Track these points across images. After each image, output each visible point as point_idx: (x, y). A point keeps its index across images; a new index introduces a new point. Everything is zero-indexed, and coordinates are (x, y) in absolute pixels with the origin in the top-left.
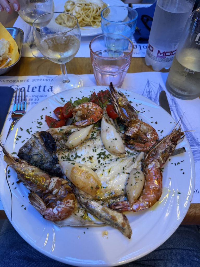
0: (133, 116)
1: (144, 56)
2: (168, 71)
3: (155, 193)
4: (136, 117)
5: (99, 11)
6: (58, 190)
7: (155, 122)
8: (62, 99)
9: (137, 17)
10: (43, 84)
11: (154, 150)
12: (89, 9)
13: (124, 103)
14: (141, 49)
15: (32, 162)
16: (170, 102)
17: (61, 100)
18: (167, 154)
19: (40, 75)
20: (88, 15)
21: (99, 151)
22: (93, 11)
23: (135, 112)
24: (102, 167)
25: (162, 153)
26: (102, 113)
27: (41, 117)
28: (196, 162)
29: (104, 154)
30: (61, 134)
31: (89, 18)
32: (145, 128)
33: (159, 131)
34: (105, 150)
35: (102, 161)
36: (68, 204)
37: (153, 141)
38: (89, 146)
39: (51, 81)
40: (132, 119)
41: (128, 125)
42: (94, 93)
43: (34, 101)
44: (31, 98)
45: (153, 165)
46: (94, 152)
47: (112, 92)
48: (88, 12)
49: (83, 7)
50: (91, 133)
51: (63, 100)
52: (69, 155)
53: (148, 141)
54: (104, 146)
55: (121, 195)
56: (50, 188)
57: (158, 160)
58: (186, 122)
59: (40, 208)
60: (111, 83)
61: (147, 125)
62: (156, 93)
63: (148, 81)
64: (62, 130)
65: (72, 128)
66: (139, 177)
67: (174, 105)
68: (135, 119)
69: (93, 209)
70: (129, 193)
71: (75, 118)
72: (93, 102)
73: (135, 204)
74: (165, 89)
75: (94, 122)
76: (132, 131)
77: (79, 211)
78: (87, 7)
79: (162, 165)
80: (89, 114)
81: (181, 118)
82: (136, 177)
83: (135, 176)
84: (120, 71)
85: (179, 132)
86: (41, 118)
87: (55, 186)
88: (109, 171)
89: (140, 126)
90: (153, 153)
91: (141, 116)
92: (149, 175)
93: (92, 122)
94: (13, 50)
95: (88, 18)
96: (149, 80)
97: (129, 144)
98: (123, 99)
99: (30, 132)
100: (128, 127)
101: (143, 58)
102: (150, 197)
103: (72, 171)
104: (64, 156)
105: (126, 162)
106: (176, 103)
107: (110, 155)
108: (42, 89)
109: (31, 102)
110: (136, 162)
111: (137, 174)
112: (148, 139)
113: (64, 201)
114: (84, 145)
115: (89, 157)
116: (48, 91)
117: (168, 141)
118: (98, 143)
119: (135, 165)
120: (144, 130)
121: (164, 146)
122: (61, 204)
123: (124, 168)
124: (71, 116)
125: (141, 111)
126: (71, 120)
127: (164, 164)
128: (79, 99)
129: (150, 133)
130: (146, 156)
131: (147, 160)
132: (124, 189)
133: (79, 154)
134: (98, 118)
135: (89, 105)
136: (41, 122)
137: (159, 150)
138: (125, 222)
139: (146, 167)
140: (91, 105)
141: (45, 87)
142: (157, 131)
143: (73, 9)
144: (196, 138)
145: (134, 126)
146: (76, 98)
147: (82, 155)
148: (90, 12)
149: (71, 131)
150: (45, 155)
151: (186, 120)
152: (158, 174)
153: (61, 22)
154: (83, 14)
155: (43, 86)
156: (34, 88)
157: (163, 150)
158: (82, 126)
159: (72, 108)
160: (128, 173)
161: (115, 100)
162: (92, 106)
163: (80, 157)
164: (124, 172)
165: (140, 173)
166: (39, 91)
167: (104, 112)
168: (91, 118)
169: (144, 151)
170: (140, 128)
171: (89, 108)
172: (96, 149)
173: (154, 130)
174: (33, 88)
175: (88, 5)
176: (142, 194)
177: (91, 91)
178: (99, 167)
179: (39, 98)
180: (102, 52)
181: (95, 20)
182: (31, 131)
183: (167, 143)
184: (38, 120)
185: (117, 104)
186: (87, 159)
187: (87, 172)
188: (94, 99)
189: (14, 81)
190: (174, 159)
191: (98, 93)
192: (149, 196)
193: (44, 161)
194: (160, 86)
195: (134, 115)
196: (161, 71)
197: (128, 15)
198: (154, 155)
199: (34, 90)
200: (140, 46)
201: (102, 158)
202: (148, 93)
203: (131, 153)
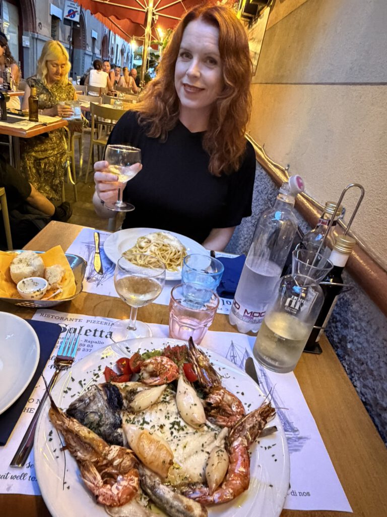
0: (215, 381)
1: (228, 313)
2: (255, 335)
3: (241, 479)
4: (219, 383)
5: (178, 254)
6: (121, 460)
7: (241, 392)
8: (127, 348)
9: (223, 270)
10: (100, 327)
11: (241, 425)
12: (166, 251)
13: (205, 363)
14: (224, 304)
15: (86, 421)
16: (259, 373)
17: (125, 350)
18: (255, 430)
19: (97, 316)
20: (165, 256)
21: (172, 420)
22: (171, 253)
23: (218, 377)
24: (175, 440)
25: (250, 428)
26: (178, 371)
27: (99, 367)
28: (291, 453)
29: (178, 424)
30: (125, 391)
31: (165, 259)
32: (229, 398)
33: (246, 404)
34: (180, 419)
35: (175, 433)
36: (131, 482)
37: (239, 415)
38: (161, 410)
39: (111, 325)
40: (215, 384)
41: (209, 390)
42: (169, 346)
43: (86, 347)
44: (83, 343)
45: (239, 442)
46: (167, 419)
47: (191, 349)
48: (165, 254)
49: (159, 247)
50: (163, 396)
51: (129, 350)
52: (134, 419)
53: (233, 415)
54: (179, 413)
55: (197, 482)
56: (110, 457)
57: (245, 436)
58: (278, 401)
59: (94, 484)
60: (191, 338)
61: (232, 395)
62: (242, 360)
63: (232, 344)
64: (126, 386)
65: (139, 386)
66: (222, 455)
67: (263, 377)
68: (217, 385)
69: (162, 496)
70: (209, 476)
71: (142, 374)
72: (167, 357)
73: (216, 492)
74: (252, 356)
75: (168, 382)
76: (214, 398)
77: (141, 499)
78: (164, 248)
79: (250, 443)
80: (162, 371)
81: (272, 392)
82: (218, 456)
83: (217, 454)
84: (202, 326)
85: (269, 406)
86: (98, 369)
87: (117, 455)
88: (185, 447)
89: (224, 393)
90: (239, 428)
91: (225, 383)
92: (234, 454)
93: (165, 381)
94: (66, 279)
95: (163, 259)
96: (233, 342)
97: (210, 416)
98: (204, 358)
99: (83, 385)
100: (209, 394)
101: (227, 315)
102: (235, 484)
103: (140, 439)
104: (128, 419)
105: (207, 437)
106: (266, 375)
107: (186, 427)
108: (98, 334)
109: (82, 348)
110: (218, 439)
111: (220, 452)
112: (233, 411)
113: (127, 477)
114: (156, 408)
115: (159, 425)
116: (106, 337)
117: (256, 415)
118: (172, 408)
119: (217, 443)
120: (229, 401)
121: (252, 421)
122: (123, 479)
123: (203, 445)
124: (138, 371)
125: (224, 376)
126: (137, 377)
127: (252, 443)
128: (148, 351)
129: (236, 404)
130: (230, 432)
131: (232, 436)
132: (202, 474)
133: (147, 420)
134: (173, 377)
135: (163, 359)
136: (98, 374)
137: (246, 425)
138: (203, 514)
139: (230, 446)
140: (165, 359)
141: (102, 332)
142: (243, 404)
143: (147, 247)
144: (290, 422)
145: (217, 393)
146: (145, 350)
147: (151, 421)
148: (168, 253)
149: (137, 389)
150: (105, 414)
151: (278, 398)
152: (245, 453)
153: (132, 258)
154: (159, 254)
155: (100, 330)
156: (88, 331)
157: (251, 425)
158: (153, 384)
159: (141, 360)
160: (208, 453)
161: (194, 359)
162: (167, 362)
163: (148, 423)
164: (203, 451)
165: (223, 452)
166: (94, 335)
167: (181, 372)
168: (164, 376)
169: (228, 427)
170: (223, 396)
171: (163, 363)
172: (170, 415)
173: (240, 402)
174: (86, 331)
175: (166, 246)
176: (225, 480)
177: (164, 344)
178: (172, 440)
179: (92, 344)
180: (182, 301)
181: (172, 263)
182: (85, 384)
183: (256, 418)
184: (95, 370)
185: (196, 363)
186: (157, 428)
187: (159, 442)
188: (169, 354)
189: (62, 318)
190: (265, 441)
191: (173, 348)
192: (234, 482)
193: (103, 423)
194: (246, 351)
195: (217, 380)
196: (247, 334)
197: (211, 265)
198: (241, 431)
199: (87, 334)
200: (223, 301)
201: (175, 429)
202: (232, 358)
203: (212, 428)
